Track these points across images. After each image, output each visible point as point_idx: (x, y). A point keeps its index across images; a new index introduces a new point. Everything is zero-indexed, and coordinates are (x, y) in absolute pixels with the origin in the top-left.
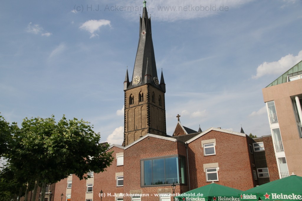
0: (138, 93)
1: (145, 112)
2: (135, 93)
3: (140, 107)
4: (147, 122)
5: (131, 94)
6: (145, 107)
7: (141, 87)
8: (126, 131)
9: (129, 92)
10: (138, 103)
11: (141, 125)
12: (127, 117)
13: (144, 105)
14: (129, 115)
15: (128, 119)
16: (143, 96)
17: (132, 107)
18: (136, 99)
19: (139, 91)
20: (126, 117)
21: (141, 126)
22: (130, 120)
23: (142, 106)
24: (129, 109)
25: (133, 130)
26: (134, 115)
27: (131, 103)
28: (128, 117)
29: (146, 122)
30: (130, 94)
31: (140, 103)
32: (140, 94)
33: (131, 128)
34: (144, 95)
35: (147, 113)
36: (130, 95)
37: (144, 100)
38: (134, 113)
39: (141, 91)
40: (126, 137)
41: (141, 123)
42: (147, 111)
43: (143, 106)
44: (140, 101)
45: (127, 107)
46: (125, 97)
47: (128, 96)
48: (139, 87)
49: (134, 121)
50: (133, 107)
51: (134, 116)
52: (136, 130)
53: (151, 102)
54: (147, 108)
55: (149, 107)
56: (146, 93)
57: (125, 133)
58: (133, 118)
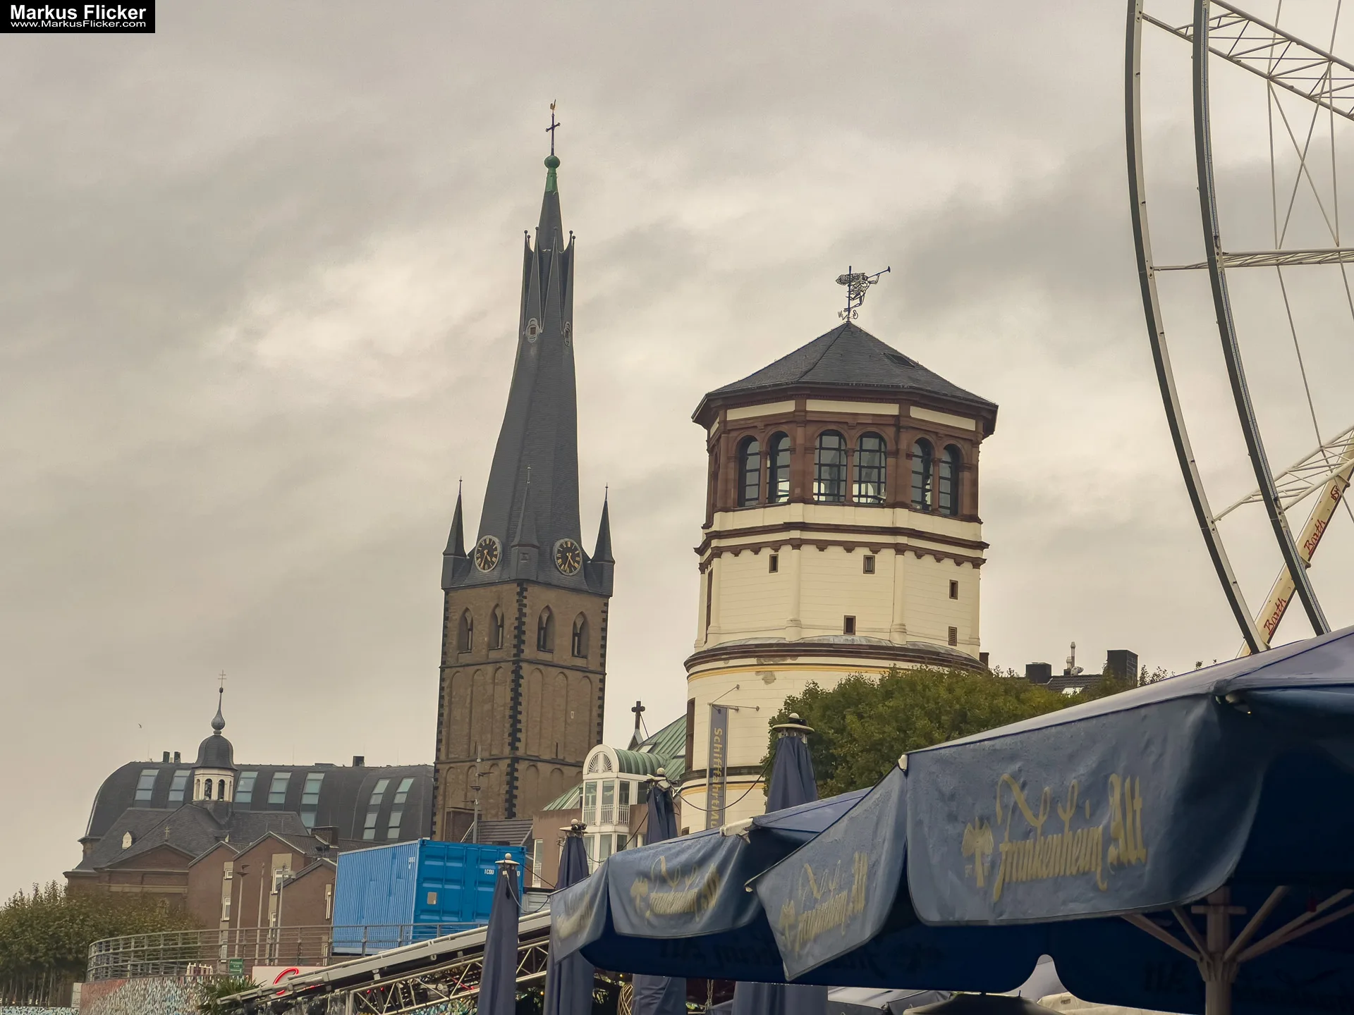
0: (490, 611)
2: (480, 606)
3: (490, 669)
4: (510, 735)
5: (467, 609)
6: (506, 674)
7: (499, 588)
8: (443, 757)
9: (459, 600)
10: (484, 652)
11: (489, 741)
12: (447, 698)
13: (502, 665)
14: (454, 694)
15: (450, 711)
16: (502, 626)
17: (464, 666)
18: (481, 635)
19: (493, 605)
20: (446, 702)
21: (491, 745)
22: (457, 713)
23: (498, 665)
24: (455, 670)
25: (462, 757)
26: (469, 697)
27: (464, 647)
28: (450, 703)
29: (506, 735)
30: (464, 608)
31: (494, 655)
32: (494, 616)
33: (459, 749)
34: (507, 623)
35: (512, 699)
36: (461, 613)
37: (505, 645)
38: (469, 690)
39: (497, 606)
40: (441, 780)
41: (489, 736)
42: (512, 690)
43: (501, 667)
44: (494, 645)
45: (451, 661)
46: (446, 618)
47: (456, 617)
48: (494, 589)
49: (467, 720)
50: (468, 665)
51: (468, 701)
52: (473, 758)
53: (529, 651)
54: (513, 681)
55: (518, 675)
56: (513, 620)
57: (438, 766)
58: (467, 711)
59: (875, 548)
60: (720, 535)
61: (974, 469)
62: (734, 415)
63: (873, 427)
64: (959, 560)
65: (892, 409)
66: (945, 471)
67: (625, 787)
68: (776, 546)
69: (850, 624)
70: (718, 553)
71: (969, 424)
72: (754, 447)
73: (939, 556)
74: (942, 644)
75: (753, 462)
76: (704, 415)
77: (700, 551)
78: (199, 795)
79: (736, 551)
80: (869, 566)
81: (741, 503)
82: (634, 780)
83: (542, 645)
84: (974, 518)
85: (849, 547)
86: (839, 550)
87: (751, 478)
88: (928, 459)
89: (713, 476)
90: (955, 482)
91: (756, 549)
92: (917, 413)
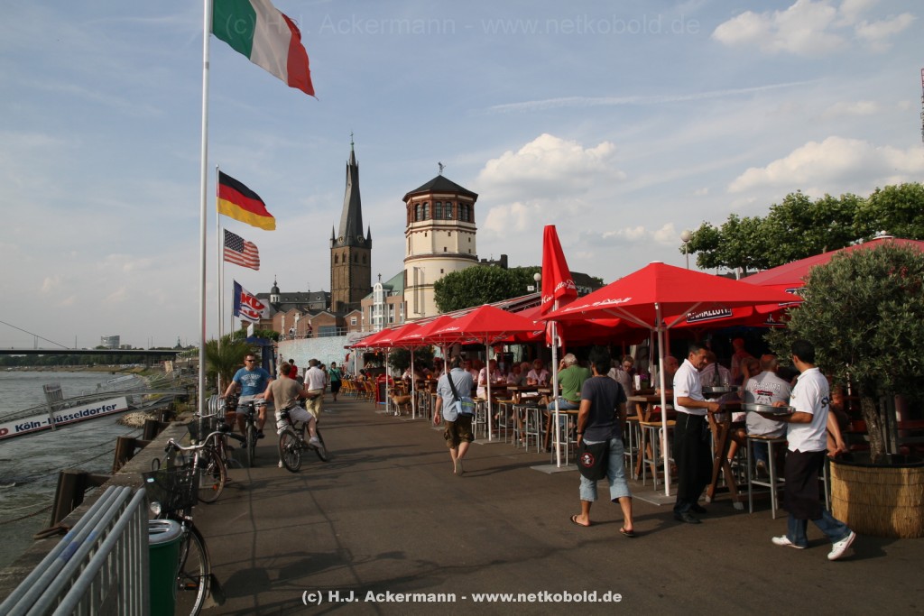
0: (342, 253)
1: (347, 273)
2: (340, 252)
3: (343, 267)
6: (347, 268)
9: (336, 250)
10: (341, 263)
15: (334, 277)
16: (345, 257)
17: (336, 267)
18: (340, 259)
21: (344, 286)
22: (336, 278)
23: (345, 266)
24: (334, 268)
27: (336, 262)
29: (348, 283)
30: (336, 253)
31: (344, 264)
32: (343, 255)
33: (336, 287)
34: (347, 256)
37: (347, 261)
38: (338, 272)
39: (344, 252)
40: (332, 294)
41: (344, 283)
42: (349, 272)
44: (344, 261)
45: (333, 266)
46: (331, 256)
47: (334, 255)
48: (343, 248)
49: (338, 280)
50: (338, 266)
51: (338, 275)
52: (340, 289)
53: (353, 263)
54: (349, 270)
55: (350, 268)
57: (332, 291)
59: (451, 230)
60: (412, 228)
61: (473, 210)
62: (414, 198)
63: (449, 201)
64: (471, 233)
65: (453, 196)
66: (466, 211)
67: (384, 293)
68: (427, 230)
69: (445, 249)
70: (412, 233)
71: (472, 199)
72: (419, 206)
73: (466, 232)
74: (467, 253)
75: (419, 210)
76: (405, 199)
77: (406, 233)
78: (272, 301)
79: (416, 232)
80: (449, 235)
81: (416, 220)
82: (386, 291)
83: (356, 261)
84: (473, 222)
85: (445, 230)
86: (443, 232)
87: (419, 214)
88: (462, 208)
89: (409, 214)
90: (468, 213)
91: (421, 231)
92: (460, 197)
